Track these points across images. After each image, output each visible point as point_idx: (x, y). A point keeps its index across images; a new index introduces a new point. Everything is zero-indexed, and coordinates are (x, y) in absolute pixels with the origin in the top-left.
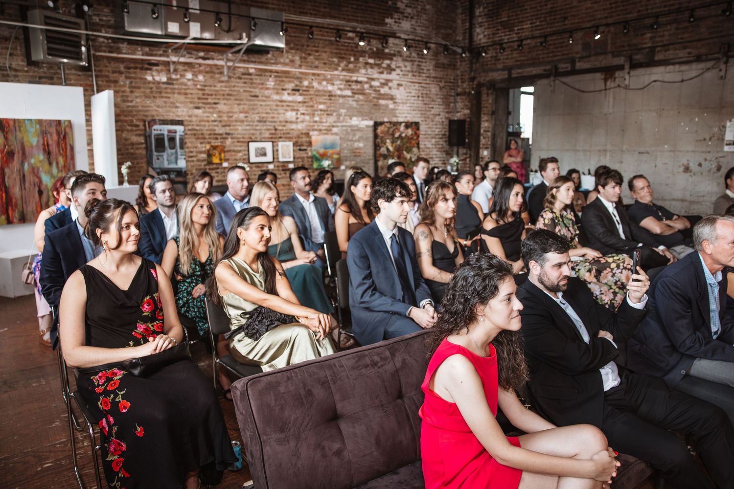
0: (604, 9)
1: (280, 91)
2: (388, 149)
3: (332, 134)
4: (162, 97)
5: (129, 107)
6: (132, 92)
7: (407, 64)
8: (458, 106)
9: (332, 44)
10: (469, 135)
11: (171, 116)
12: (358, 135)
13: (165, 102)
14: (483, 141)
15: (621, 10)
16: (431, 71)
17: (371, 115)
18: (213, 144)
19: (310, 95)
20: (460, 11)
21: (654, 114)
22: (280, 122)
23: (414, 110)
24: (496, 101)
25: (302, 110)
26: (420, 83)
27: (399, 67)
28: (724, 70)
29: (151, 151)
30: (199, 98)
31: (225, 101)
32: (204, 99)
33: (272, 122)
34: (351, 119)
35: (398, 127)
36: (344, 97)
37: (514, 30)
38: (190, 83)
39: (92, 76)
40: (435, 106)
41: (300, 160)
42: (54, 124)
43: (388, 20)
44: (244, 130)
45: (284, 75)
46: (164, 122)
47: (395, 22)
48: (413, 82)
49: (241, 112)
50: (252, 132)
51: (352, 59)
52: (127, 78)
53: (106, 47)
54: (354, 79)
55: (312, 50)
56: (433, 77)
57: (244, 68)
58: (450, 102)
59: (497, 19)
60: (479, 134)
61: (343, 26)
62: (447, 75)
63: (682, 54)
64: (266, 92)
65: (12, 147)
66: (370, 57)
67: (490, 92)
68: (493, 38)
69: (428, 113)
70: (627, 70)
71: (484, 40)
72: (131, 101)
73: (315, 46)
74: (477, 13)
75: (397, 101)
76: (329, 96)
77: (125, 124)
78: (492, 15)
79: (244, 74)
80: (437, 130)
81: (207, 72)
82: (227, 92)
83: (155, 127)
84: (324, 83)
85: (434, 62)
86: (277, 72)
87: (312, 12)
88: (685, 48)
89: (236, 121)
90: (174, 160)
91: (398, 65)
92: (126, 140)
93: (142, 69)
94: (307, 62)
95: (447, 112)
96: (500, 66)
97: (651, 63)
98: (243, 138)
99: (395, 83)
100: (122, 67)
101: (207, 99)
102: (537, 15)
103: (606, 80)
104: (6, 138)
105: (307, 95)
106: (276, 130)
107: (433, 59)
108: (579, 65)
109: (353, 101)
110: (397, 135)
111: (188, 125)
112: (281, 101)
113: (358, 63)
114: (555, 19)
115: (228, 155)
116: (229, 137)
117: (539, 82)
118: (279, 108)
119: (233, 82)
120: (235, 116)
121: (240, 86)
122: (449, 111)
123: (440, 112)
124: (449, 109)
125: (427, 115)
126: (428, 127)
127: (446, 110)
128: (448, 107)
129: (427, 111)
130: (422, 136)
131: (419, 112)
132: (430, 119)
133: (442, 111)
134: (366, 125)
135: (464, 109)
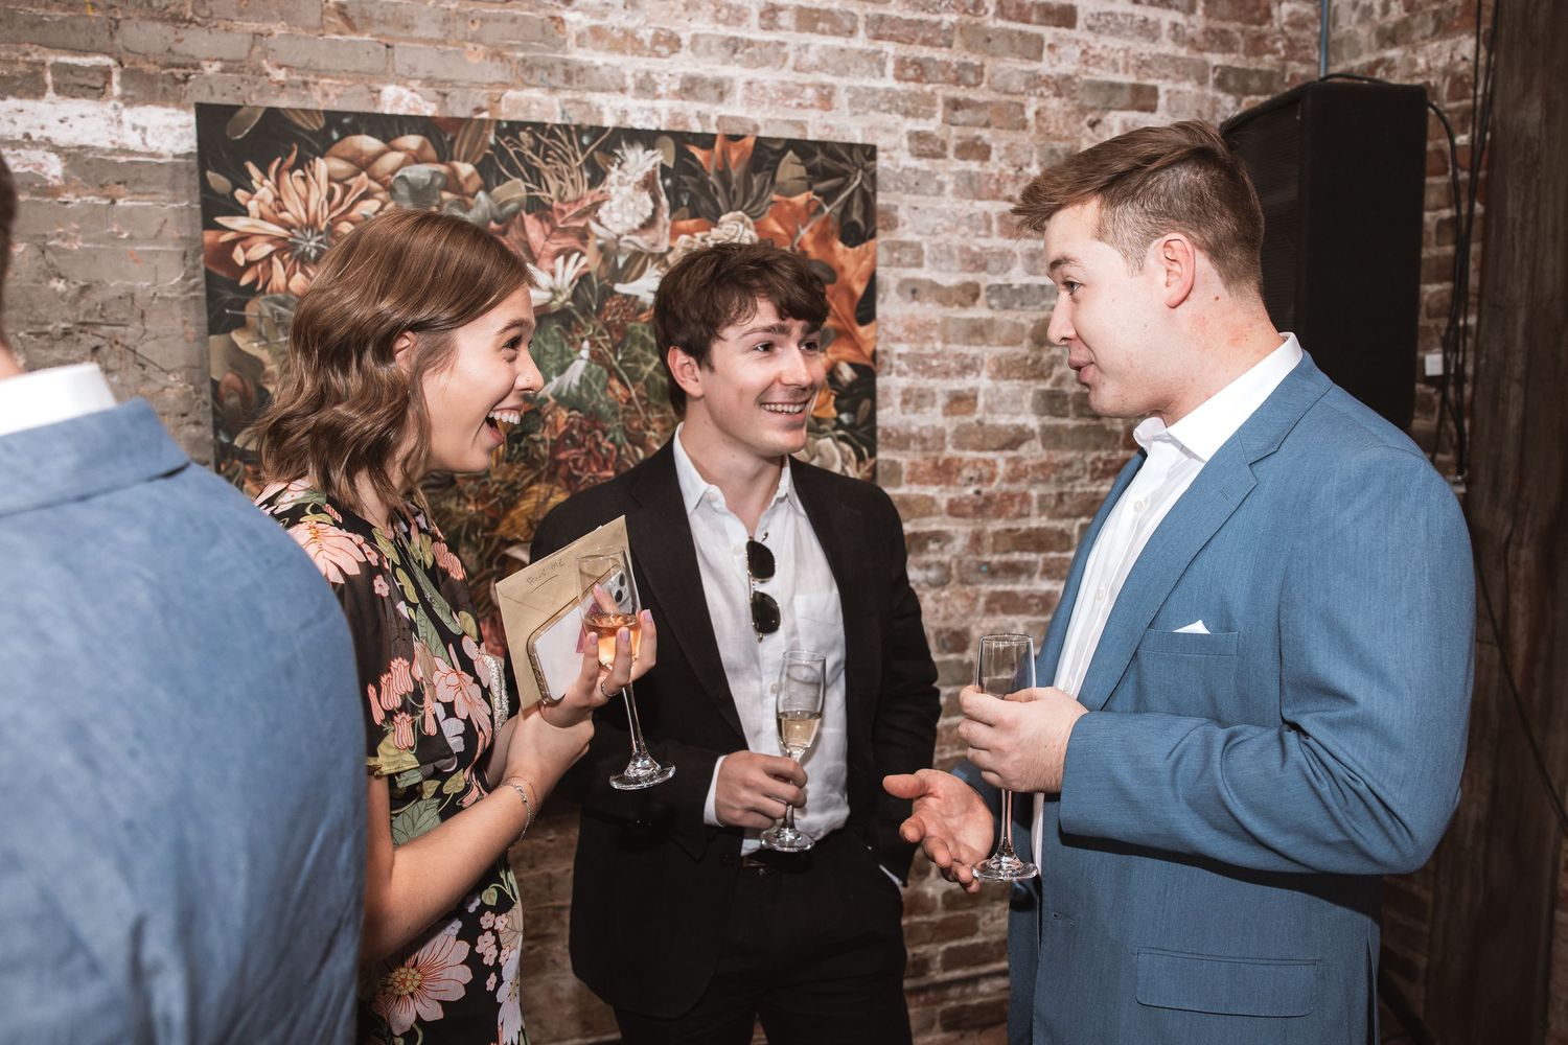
8: (1346, 23)
23: (809, 19)
40: (1087, 5)
122: (1260, 67)
123: (1151, 73)
124: (1257, 46)
125: (991, 87)
126: (994, 218)
127: (1216, 59)
128: (1243, 33)
129: (989, 40)
130: (929, 311)
131: (890, 48)
132: (1033, 131)
133: (1174, 59)
134: (81, 147)
135: (1417, 35)
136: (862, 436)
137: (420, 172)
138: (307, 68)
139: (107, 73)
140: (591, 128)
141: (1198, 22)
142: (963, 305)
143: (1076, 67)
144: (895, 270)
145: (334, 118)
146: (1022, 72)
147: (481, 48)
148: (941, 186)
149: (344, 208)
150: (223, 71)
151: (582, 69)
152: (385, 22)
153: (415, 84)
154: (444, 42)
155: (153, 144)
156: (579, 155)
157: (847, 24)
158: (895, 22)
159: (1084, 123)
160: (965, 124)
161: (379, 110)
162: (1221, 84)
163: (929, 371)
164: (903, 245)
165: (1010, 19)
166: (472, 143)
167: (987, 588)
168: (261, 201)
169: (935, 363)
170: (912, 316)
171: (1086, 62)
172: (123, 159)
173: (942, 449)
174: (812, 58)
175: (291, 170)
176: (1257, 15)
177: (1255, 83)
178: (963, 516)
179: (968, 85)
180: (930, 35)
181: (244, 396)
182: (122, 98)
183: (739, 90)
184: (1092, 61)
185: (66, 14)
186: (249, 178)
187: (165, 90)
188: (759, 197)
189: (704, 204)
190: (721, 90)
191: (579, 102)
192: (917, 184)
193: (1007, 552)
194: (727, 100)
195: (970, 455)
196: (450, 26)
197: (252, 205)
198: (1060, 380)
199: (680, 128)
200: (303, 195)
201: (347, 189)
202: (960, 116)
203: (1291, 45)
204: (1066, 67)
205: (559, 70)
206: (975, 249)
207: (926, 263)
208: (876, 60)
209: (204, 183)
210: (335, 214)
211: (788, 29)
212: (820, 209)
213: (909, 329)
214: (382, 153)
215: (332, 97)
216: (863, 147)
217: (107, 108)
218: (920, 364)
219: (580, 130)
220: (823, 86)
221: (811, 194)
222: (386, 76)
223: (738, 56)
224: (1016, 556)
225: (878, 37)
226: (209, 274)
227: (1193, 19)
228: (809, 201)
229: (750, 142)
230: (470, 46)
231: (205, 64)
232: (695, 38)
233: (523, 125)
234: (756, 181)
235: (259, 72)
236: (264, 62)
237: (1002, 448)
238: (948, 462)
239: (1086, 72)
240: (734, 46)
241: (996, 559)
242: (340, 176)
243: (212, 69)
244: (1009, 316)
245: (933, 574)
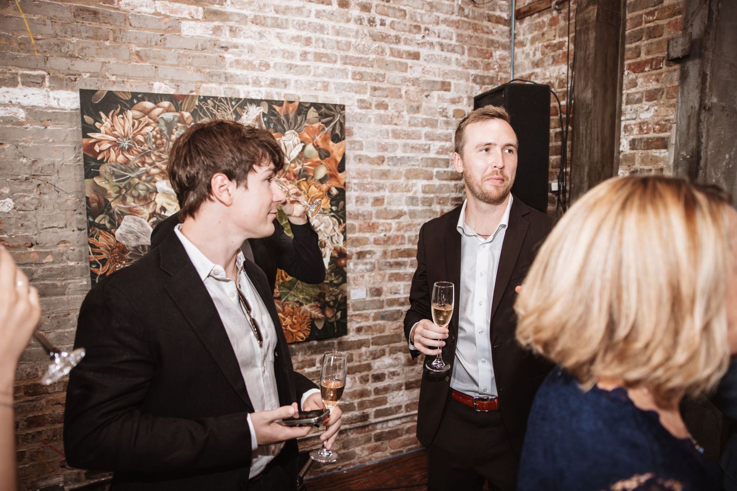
8: (520, 59)
10: (563, 162)
23: (319, 57)
40: (424, 52)
69: (395, 75)
80: (437, 145)
122: (489, 75)
123: (448, 77)
124: (487, 67)
125: (388, 82)
126: (390, 131)
127: (473, 72)
128: (482, 62)
129: (387, 65)
130: (366, 167)
131: (350, 68)
132: (404, 99)
133: (457, 72)
134: (33, 106)
135: (546, 64)
136: (340, 215)
137: (169, 116)
138: (124, 75)
139: (43, 77)
140: (236, 98)
141: (466, 58)
142: (378, 164)
143: (420, 75)
144: (352, 151)
145: (135, 95)
146: (400, 77)
147: (192, 68)
148: (370, 120)
149: (139, 129)
150: (90, 77)
151: (232, 76)
152: (155, 58)
153: (167, 82)
154: (178, 66)
155: (62, 105)
156: (231, 109)
157: (334, 59)
158: (351, 58)
159: (423, 96)
160: (379, 96)
161: (152, 92)
162: (474, 81)
163: (365, 189)
164: (355, 142)
165: (395, 57)
166: (190, 104)
167: (389, 271)
168: (106, 127)
169: (368, 186)
170: (359, 169)
171: (424, 73)
172: (50, 111)
173: (371, 219)
174: (320, 71)
175: (118, 115)
176: (487, 55)
177: (487, 81)
178: (379, 244)
179: (380, 82)
180: (365, 63)
181: (99, 203)
182: (49, 87)
183: (293, 84)
184: (426, 72)
185: (26, 55)
186: (101, 118)
187: (67, 84)
188: (300, 124)
189: (279, 127)
190: (285, 84)
191: (230, 88)
192: (360, 119)
193: (396, 258)
194: (288, 87)
195: (381, 221)
196: (180, 59)
197: (102, 129)
198: (415, 192)
199: (269, 98)
200: (123, 124)
201: (140, 122)
202: (377, 93)
203: (500, 67)
204: (416, 75)
205: (223, 76)
206: (383, 143)
207: (364, 148)
208: (345, 72)
209: (83, 120)
210: (135, 132)
211: (311, 61)
212: (324, 129)
213: (358, 174)
214: (154, 108)
215: (134, 87)
216: (340, 106)
217: (43, 91)
218: (362, 187)
219: (231, 99)
220: (325, 82)
221: (320, 123)
222: (155, 79)
223: (292, 71)
224: (400, 259)
225: (345, 64)
226: (85, 155)
227: (463, 57)
228: (320, 126)
229: (297, 104)
230: (188, 67)
231: (83, 74)
232: (275, 64)
233: (209, 98)
234: (299, 118)
235: (105, 77)
236: (107, 73)
237: (394, 218)
238: (373, 224)
239: (424, 77)
240: (290, 67)
241: (392, 260)
242: (137, 117)
243: (86, 76)
244: (395, 169)
245: (368, 267)
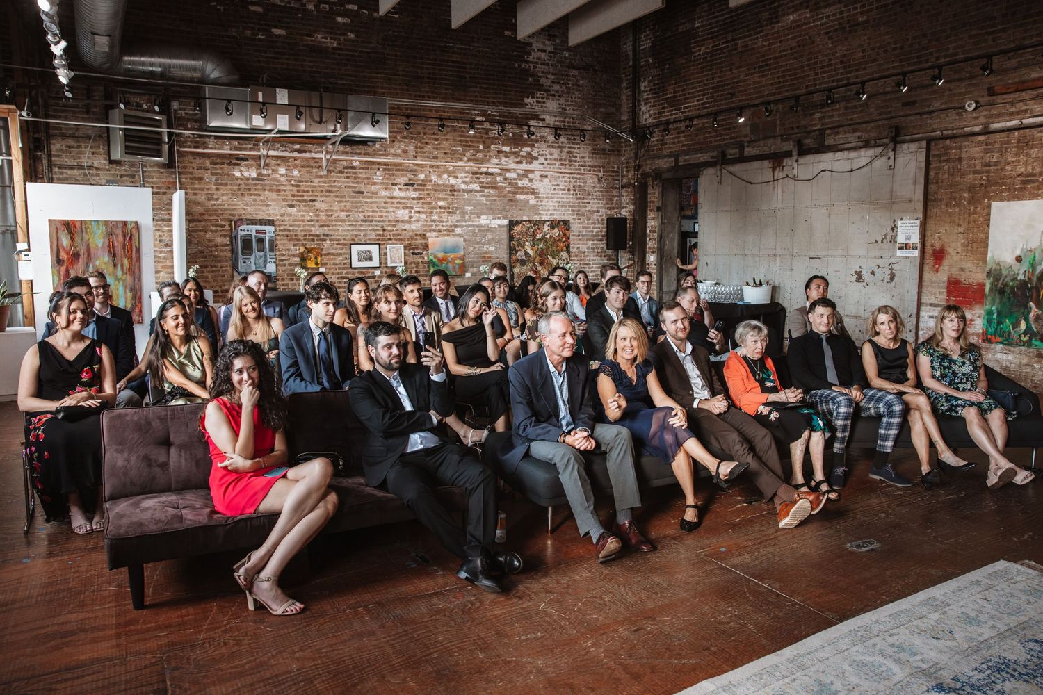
0: (772, 84)
1: (390, 186)
2: (527, 254)
3: (454, 235)
4: (251, 195)
5: (214, 205)
6: (217, 189)
7: (553, 151)
8: (622, 201)
9: (455, 131)
11: (261, 215)
12: (489, 236)
13: (255, 200)
14: (649, 244)
15: (789, 85)
16: (587, 159)
17: (504, 213)
18: (307, 247)
19: (427, 190)
20: (624, 85)
21: (825, 211)
22: (389, 221)
23: (562, 206)
24: (663, 194)
25: (417, 207)
26: (571, 174)
27: (543, 155)
28: (892, 157)
29: (237, 253)
30: (293, 196)
31: (323, 199)
32: (300, 196)
33: (379, 221)
34: (479, 217)
35: (541, 226)
36: (471, 191)
37: (680, 109)
38: (282, 179)
39: (175, 173)
40: (591, 201)
41: (413, 265)
42: (120, 226)
43: (527, 100)
44: (345, 231)
45: (395, 168)
46: (252, 222)
47: (537, 102)
48: (561, 173)
49: (343, 211)
50: (355, 233)
51: (481, 147)
52: (212, 174)
53: (191, 142)
54: (485, 170)
55: (429, 139)
56: (589, 166)
57: (345, 160)
58: (614, 196)
59: (663, 95)
60: (645, 235)
61: (469, 110)
62: (608, 163)
63: (852, 138)
64: (373, 188)
65: (78, 249)
66: (503, 145)
67: (656, 183)
68: (659, 118)
69: (584, 209)
70: (795, 158)
71: (650, 121)
72: (217, 200)
73: (434, 134)
74: (642, 89)
75: (540, 195)
76: (451, 191)
77: (209, 224)
78: (658, 90)
79: (345, 168)
80: (595, 230)
81: (303, 167)
82: (327, 188)
83: (241, 228)
84: (445, 176)
85: (590, 148)
86: (386, 164)
87: (430, 94)
88: (854, 131)
89: (336, 221)
90: (262, 264)
91: (541, 152)
92: (210, 241)
93: (229, 164)
94: (424, 153)
95: (609, 208)
96: (666, 152)
97: (821, 149)
98: (344, 239)
99: (538, 174)
100: (207, 163)
101: (303, 196)
102: (704, 90)
103: (774, 169)
104: (73, 240)
105: (423, 190)
106: (384, 230)
107: (590, 144)
108: (749, 151)
109: (481, 196)
110: (539, 236)
111: (280, 225)
112: (392, 198)
113: (488, 151)
114: (723, 95)
115: (325, 259)
116: (328, 238)
117: (705, 172)
118: (389, 206)
119: (333, 177)
120: (336, 215)
121: (341, 181)
122: (612, 206)
123: (599, 208)
124: (612, 204)
125: (581, 212)
126: (582, 227)
127: (607, 206)
128: (610, 202)
129: (581, 207)
130: (575, 238)
132: (586, 217)
133: (602, 207)
136: (569, 252)
142: (578, 237)
143: (590, 209)
144: (571, 233)
145: (522, 221)
147: (532, 212)
148: (576, 224)
151: (543, 214)
157: (566, 206)
158: (571, 206)
159: (591, 215)
162: (607, 209)
163: (575, 245)
164: (572, 231)
165: (583, 204)
169: (576, 243)
170: (573, 238)
171: (592, 208)
174: (564, 211)
175: (518, 226)
176: (612, 200)
177: (612, 208)
179: (579, 212)
180: (574, 207)
183: (557, 215)
190: (555, 215)
191: (539, 217)
192: (574, 224)
195: (579, 254)
198: (589, 245)
199: (549, 220)
201: (523, 227)
202: (578, 216)
203: (616, 203)
205: (539, 214)
206: (580, 230)
207: (575, 232)
208: (570, 210)
209: (510, 227)
210: (522, 230)
211: (560, 208)
212: (564, 227)
214: (525, 224)
215: (521, 218)
216: (568, 220)
220: (564, 214)
223: (556, 211)
225: (570, 208)
229: (556, 221)
232: (552, 210)
234: (558, 225)
238: (577, 255)
244: (583, 238)
